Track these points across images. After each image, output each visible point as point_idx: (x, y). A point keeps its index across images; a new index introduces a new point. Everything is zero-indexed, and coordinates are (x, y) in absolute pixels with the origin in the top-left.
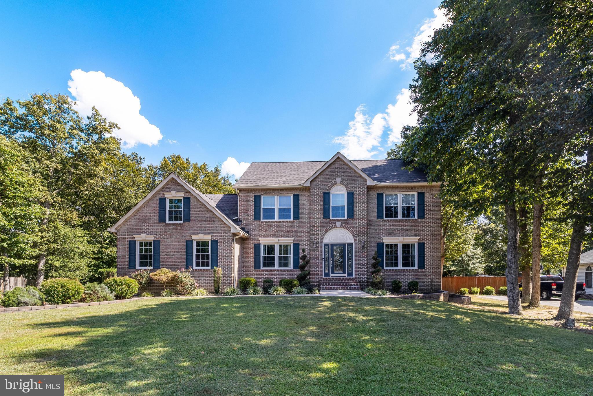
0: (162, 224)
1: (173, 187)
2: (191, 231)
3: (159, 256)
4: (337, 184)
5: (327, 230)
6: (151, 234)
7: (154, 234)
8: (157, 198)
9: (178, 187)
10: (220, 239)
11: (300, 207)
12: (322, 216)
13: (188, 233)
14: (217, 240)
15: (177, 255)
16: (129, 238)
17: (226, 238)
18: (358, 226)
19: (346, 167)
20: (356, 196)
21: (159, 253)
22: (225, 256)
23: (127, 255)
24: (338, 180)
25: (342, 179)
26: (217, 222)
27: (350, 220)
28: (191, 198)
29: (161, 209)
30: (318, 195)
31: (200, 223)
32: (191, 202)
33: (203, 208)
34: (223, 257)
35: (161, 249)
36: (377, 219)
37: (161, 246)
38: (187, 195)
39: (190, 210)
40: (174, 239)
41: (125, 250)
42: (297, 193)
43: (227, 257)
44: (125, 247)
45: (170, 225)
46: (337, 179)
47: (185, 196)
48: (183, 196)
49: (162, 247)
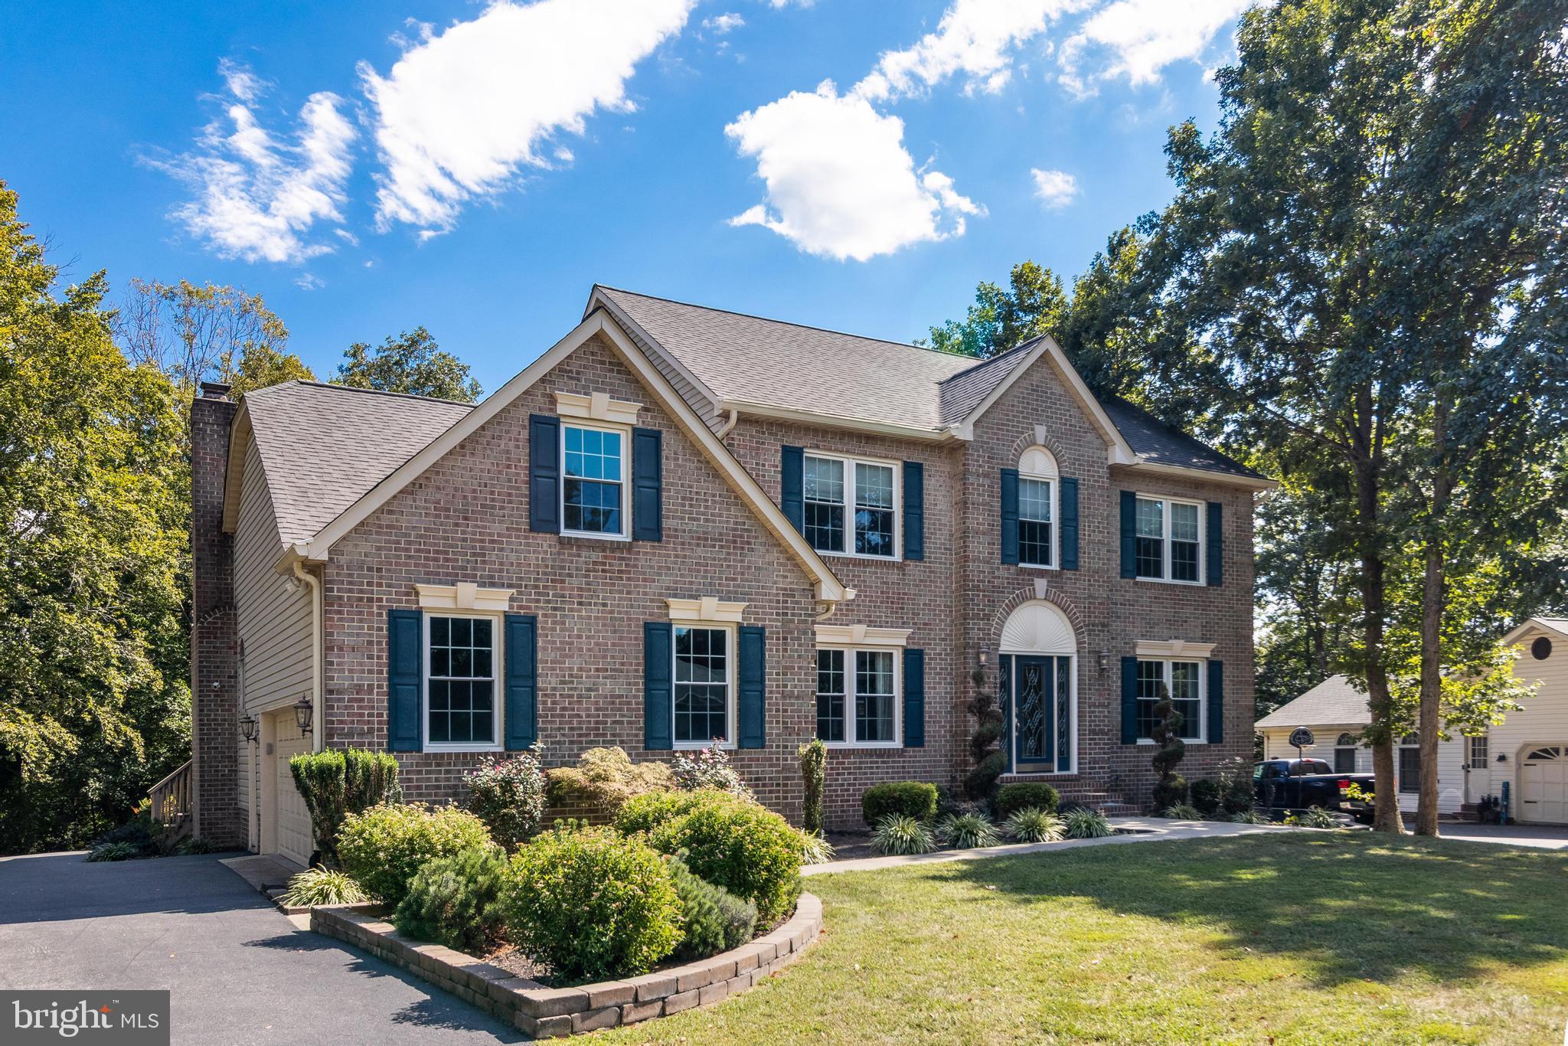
0: (545, 542)
1: (590, 374)
2: (666, 580)
3: (534, 689)
4: (1035, 444)
5: (1012, 607)
6: (493, 585)
7: (510, 586)
8: (523, 414)
9: (614, 378)
10: (772, 624)
11: (926, 514)
12: (998, 556)
13: (653, 589)
14: (763, 629)
15: (607, 687)
16: (390, 598)
17: (792, 621)
18: (1090, 596)
19: (1058, 390)
20: (1083, 493)
21: (533, 675)
22: (791, 695)
23: (379, 681)
24: (1041, 432)
25: (1048, 431)
26: (762, 549)
27: (1069, 574)
28: (667, 437)
29: (538, 467)
30: (986, 475)
31: (700, 551)
32: (664, 454)
33: (712, 488)
34: (784, 697)
35: (540, 656)
36: (1122, 577)
37: (540, 644)
38: (651, 423)
39: (658, 490)
40: (595, 612)
41: (371, 657)
42: (916, 458)
43: (798, 698)
44: (370, 643)
45: (579, 547)
46: (1037, 427)
47: (640, 425)
48: (633, 420)
49: (545, 649)
